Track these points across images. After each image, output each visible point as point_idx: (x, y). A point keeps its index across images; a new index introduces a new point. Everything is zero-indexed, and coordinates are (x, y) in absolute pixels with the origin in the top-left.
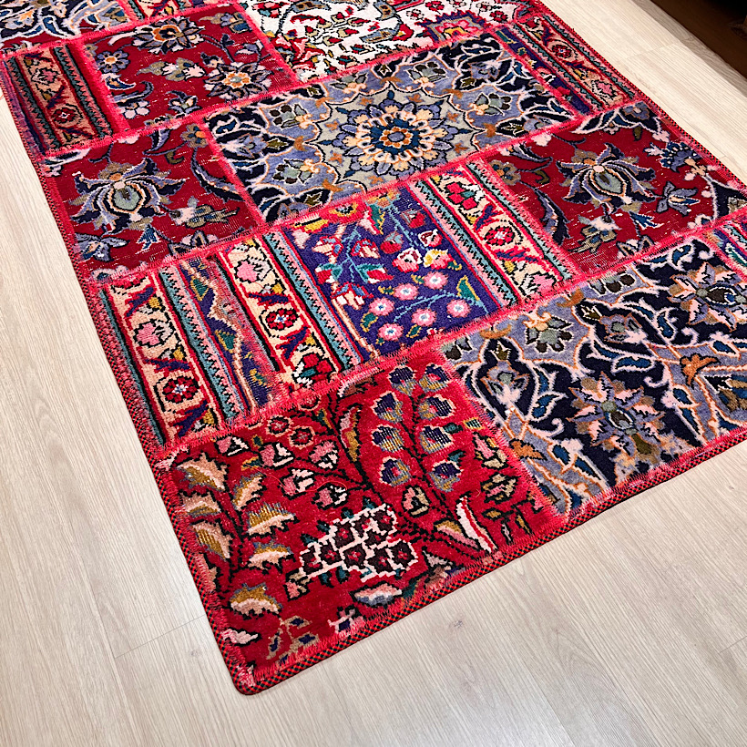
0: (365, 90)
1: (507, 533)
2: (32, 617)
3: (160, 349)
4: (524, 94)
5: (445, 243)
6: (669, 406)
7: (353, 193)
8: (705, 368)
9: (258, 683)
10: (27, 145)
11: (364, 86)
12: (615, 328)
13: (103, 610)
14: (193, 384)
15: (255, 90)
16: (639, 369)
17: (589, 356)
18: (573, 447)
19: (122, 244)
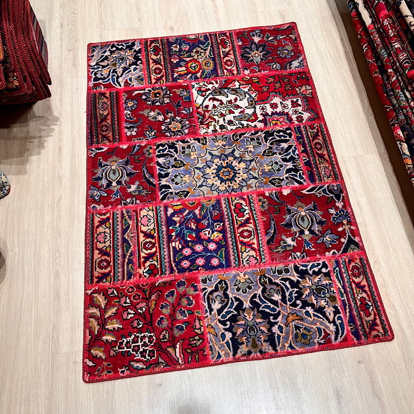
0: (224, 146)
1: (190, 359)
2: (33, 331)
3: (103, 245)
4: (290, 165)
5: (223, 231)
6: (274, 331)
7: (198, 196)
8: (296, 321)
9: (89, 380)
10: (87, 139)
11: (224, 143)
12: (270, 291)
13: (53, 337)
14: (109, 263)
15: (180, 134)
16: (270, 312)
17: (254, 299)
18: (229, 335)
19: (106, 195)
